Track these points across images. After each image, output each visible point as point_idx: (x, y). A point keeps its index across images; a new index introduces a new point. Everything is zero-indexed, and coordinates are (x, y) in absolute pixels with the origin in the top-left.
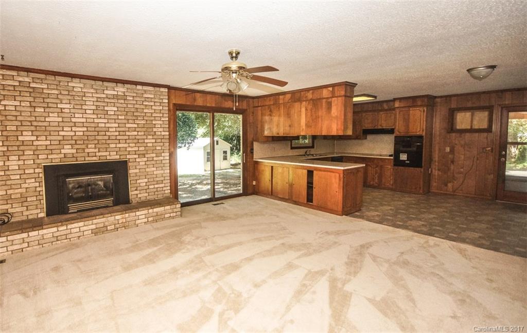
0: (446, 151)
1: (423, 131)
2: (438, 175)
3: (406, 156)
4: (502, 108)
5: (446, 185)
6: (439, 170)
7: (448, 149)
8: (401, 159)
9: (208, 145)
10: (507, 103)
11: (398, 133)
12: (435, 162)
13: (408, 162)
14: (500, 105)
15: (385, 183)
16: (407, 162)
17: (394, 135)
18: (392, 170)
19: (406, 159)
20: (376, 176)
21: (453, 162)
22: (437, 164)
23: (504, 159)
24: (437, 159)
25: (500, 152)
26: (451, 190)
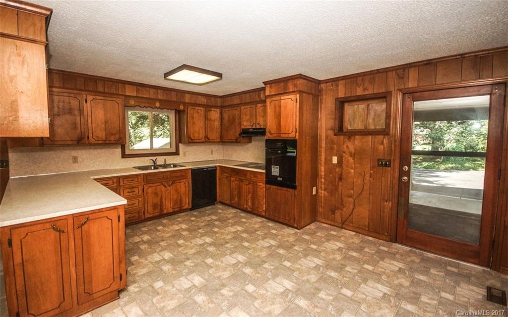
0: (333, 162)
1: (296, 132)
2: (324, 196)
3: (278, 170)
4: (404, 94)
5: (334, 213)
6: (325, 190)
7: (335, 160)
8: (272, 174)
9: (168, 143)
10: (410, 86)
11: (269, 135)
12: (321, 178)
13: (281, 179)
14: (400, 90)
15: (258, 208)
16: (279, 179)
17: (266, 137)
18: (264, 189)
19: (278, 175)
20: (249, 196)
21: (341, 179)
22: (323, 180)
23: (406, 178)
24: (323, 173)
25: (401, 166)
26: (340, 221)
